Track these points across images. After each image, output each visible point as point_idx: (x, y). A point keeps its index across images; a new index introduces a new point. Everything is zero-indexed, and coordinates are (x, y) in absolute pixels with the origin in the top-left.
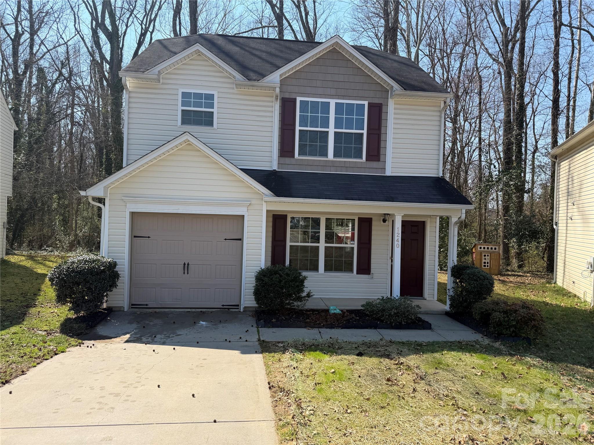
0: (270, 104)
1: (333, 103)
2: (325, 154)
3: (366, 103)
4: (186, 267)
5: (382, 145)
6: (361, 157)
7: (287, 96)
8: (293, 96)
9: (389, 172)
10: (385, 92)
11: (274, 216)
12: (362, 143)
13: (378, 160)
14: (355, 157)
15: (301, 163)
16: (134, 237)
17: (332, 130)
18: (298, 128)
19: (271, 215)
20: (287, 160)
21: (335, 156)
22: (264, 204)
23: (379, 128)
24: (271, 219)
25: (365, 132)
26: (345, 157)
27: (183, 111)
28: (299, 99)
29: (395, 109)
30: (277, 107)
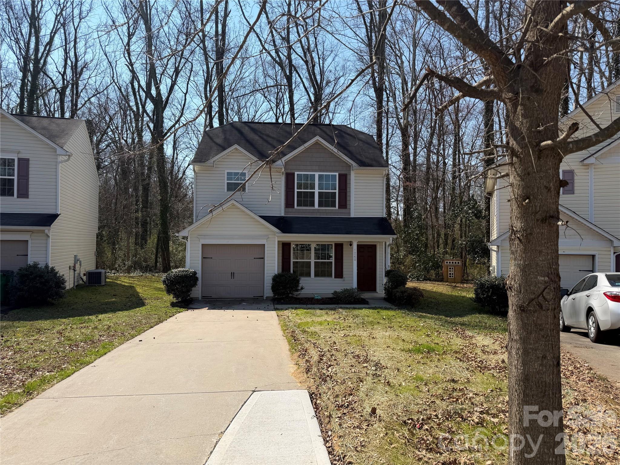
0: (279, 177)
1: (317, 174)
2: (313, 205)
3: (337, 174)
4: (233, 274)
5: (348, 199)
6: (335, 206)
7: (289, 171)
8: (293, 172)
9: (352, 215)
10: (349, 167)
11: (283, 243)
12: (335, 198)
13: (346, 208)
14: (332, 206)
15: (298, 211)
16: (204, 258)
17: (317, 191)
18: (296, 190)
19: (281, 243)
20: (290, 210)
21: (319, 206)
22: (276, 237)
23: (346, 189)
24: (281, 246)
25: (337, 191)
26: (325, 206)
27: (228, 183)
28: (296, 173)
29: (355, 177)
30: (283, 179)
